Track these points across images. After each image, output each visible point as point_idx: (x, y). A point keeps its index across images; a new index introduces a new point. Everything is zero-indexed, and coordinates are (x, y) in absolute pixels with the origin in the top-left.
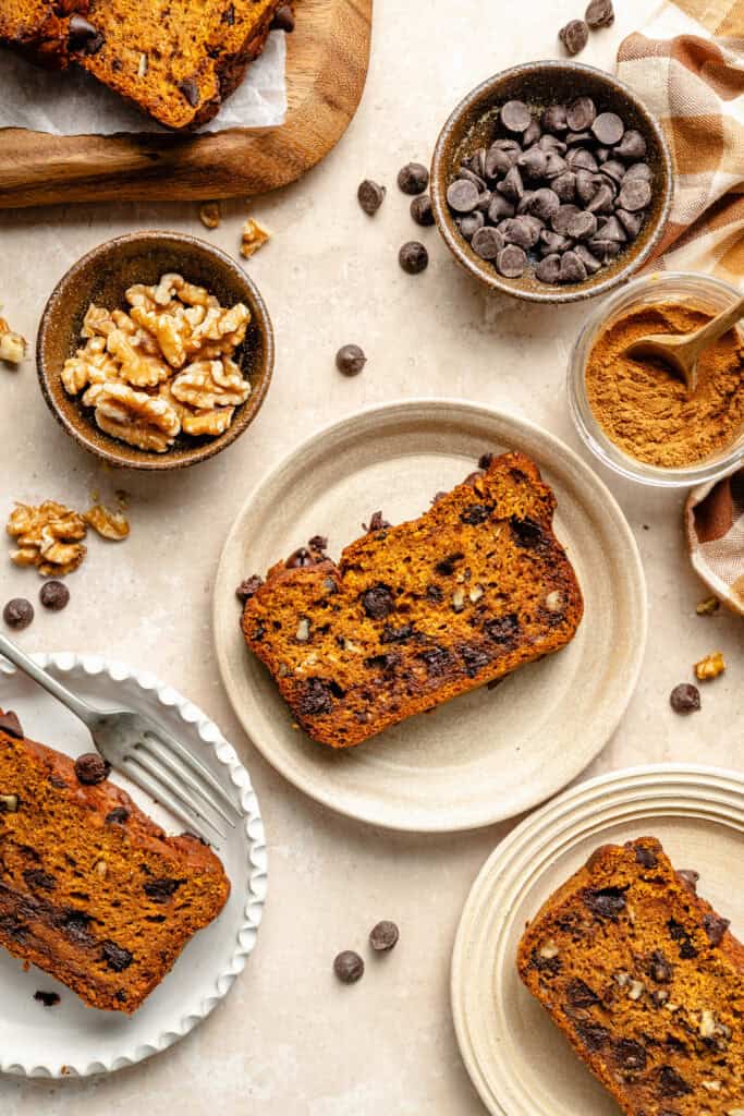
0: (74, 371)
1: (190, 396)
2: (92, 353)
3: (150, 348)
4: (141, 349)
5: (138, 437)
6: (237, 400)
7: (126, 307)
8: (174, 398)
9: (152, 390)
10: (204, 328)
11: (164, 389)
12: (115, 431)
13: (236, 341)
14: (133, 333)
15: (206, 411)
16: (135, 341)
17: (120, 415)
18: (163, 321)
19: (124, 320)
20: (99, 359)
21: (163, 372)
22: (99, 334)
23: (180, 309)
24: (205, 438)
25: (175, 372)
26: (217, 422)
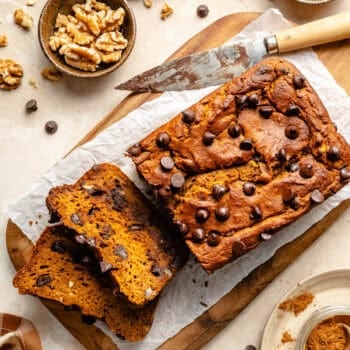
0: (54, 41)
1: (104, 47)
2: (61, 33)
3: (85, 28)
4: (81, 30)
5: (84, 66)
6: (123, 47)
7: (73, 14)
8: (96, 48)
9: (88, 46)
10: (107, 18)
11: (92, 45)
12: (74, 64)
13: (120, 23)
14: (77, 24)
15: (110, 53)
16: (79, 27)
17: (75, 57)
18: (89, 17)
19: (73, 19)
20: (65, 35)
21: (91, 38)
22: (63, 26)
23: (95, 13)
24: (112, 63)
25: (96, 37)
26: (116, 56)
